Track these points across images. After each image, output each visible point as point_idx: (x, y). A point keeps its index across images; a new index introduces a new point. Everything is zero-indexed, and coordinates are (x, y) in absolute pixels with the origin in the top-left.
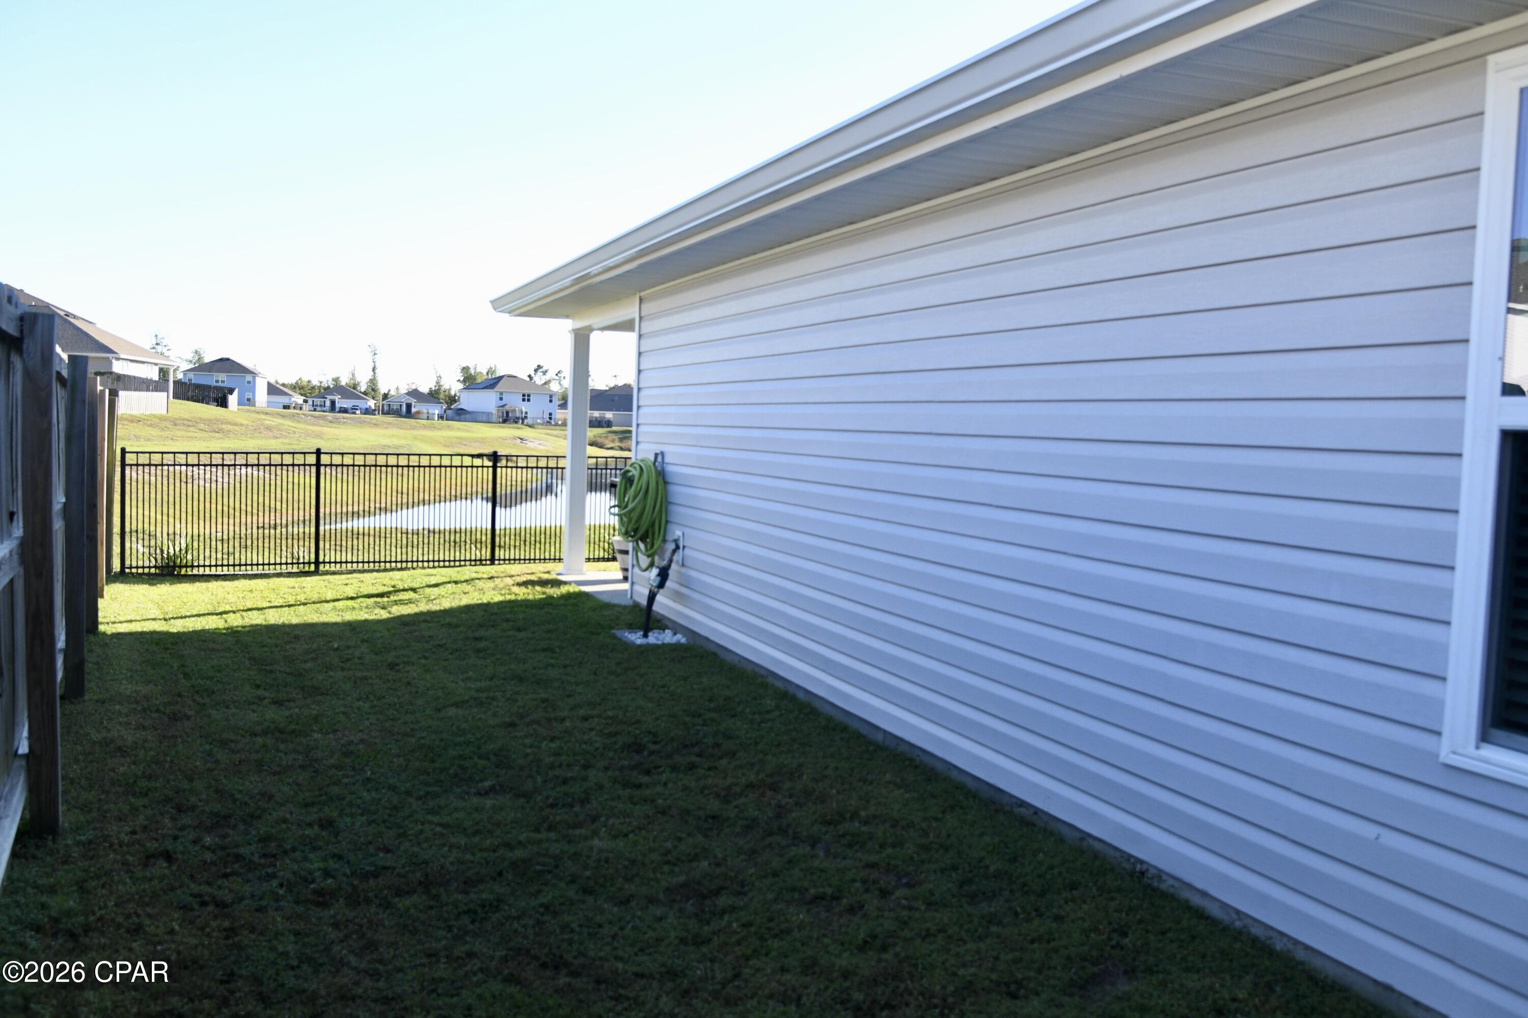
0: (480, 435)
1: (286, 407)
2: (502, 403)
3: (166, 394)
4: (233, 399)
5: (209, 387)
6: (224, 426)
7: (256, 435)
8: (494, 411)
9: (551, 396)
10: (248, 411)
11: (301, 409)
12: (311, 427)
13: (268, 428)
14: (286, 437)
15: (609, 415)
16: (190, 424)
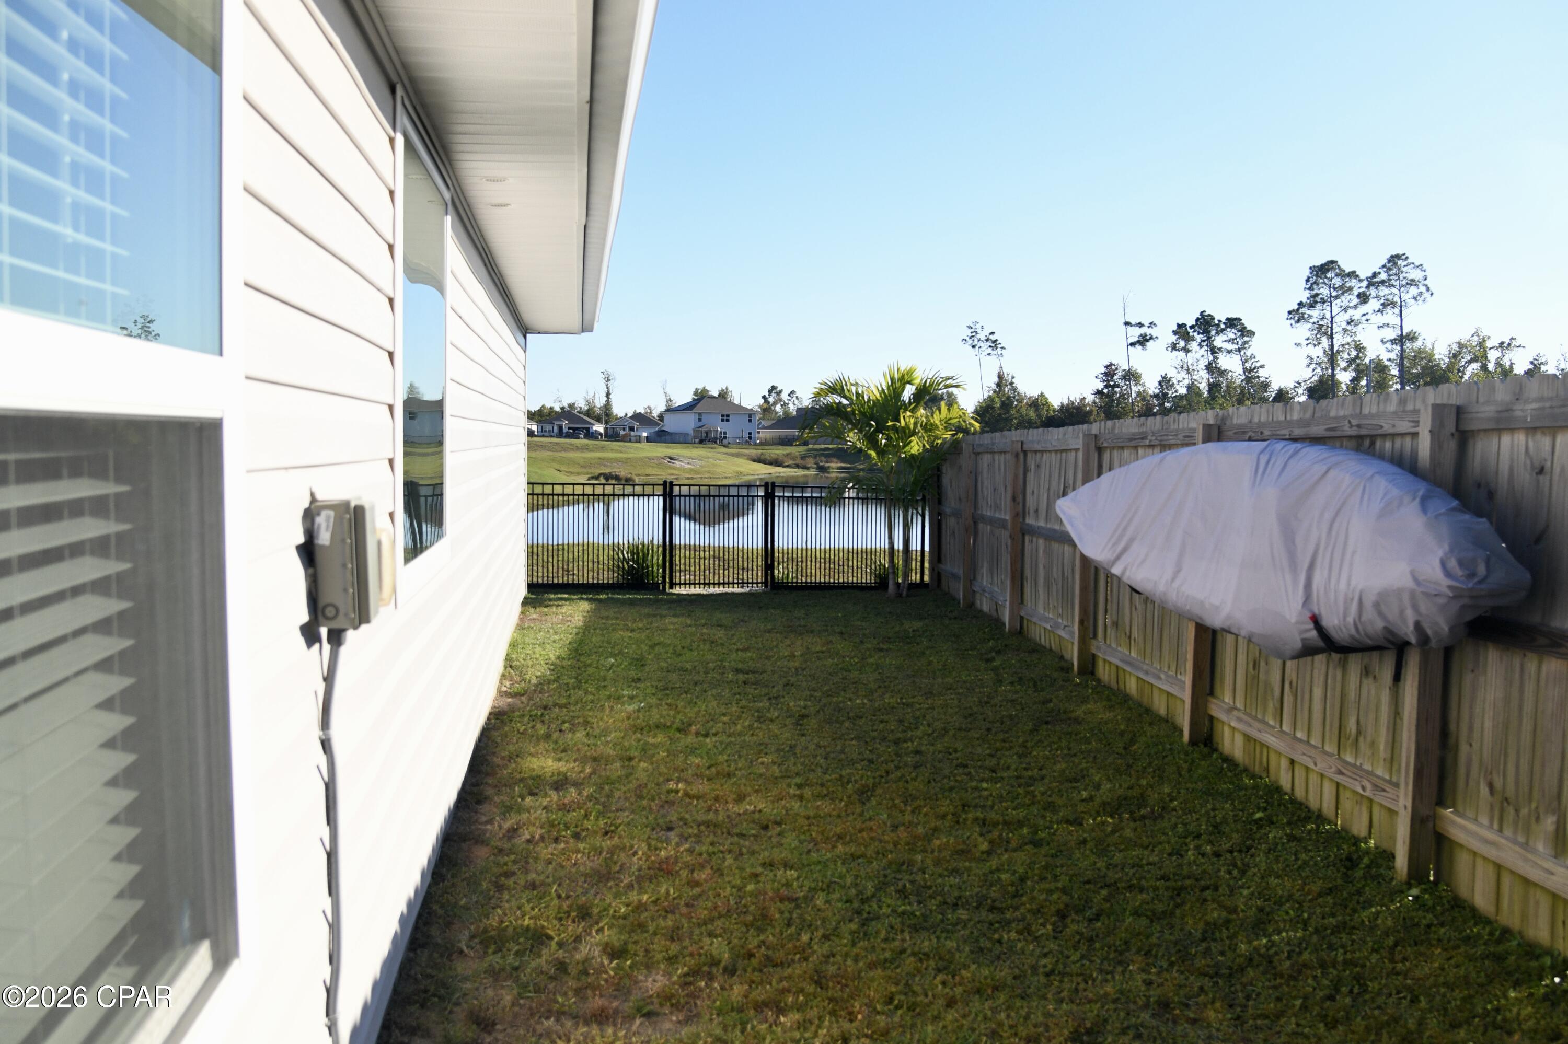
2: (700, 424)
8: (691, 432)
9: (750, 416)
11: (533, 435)
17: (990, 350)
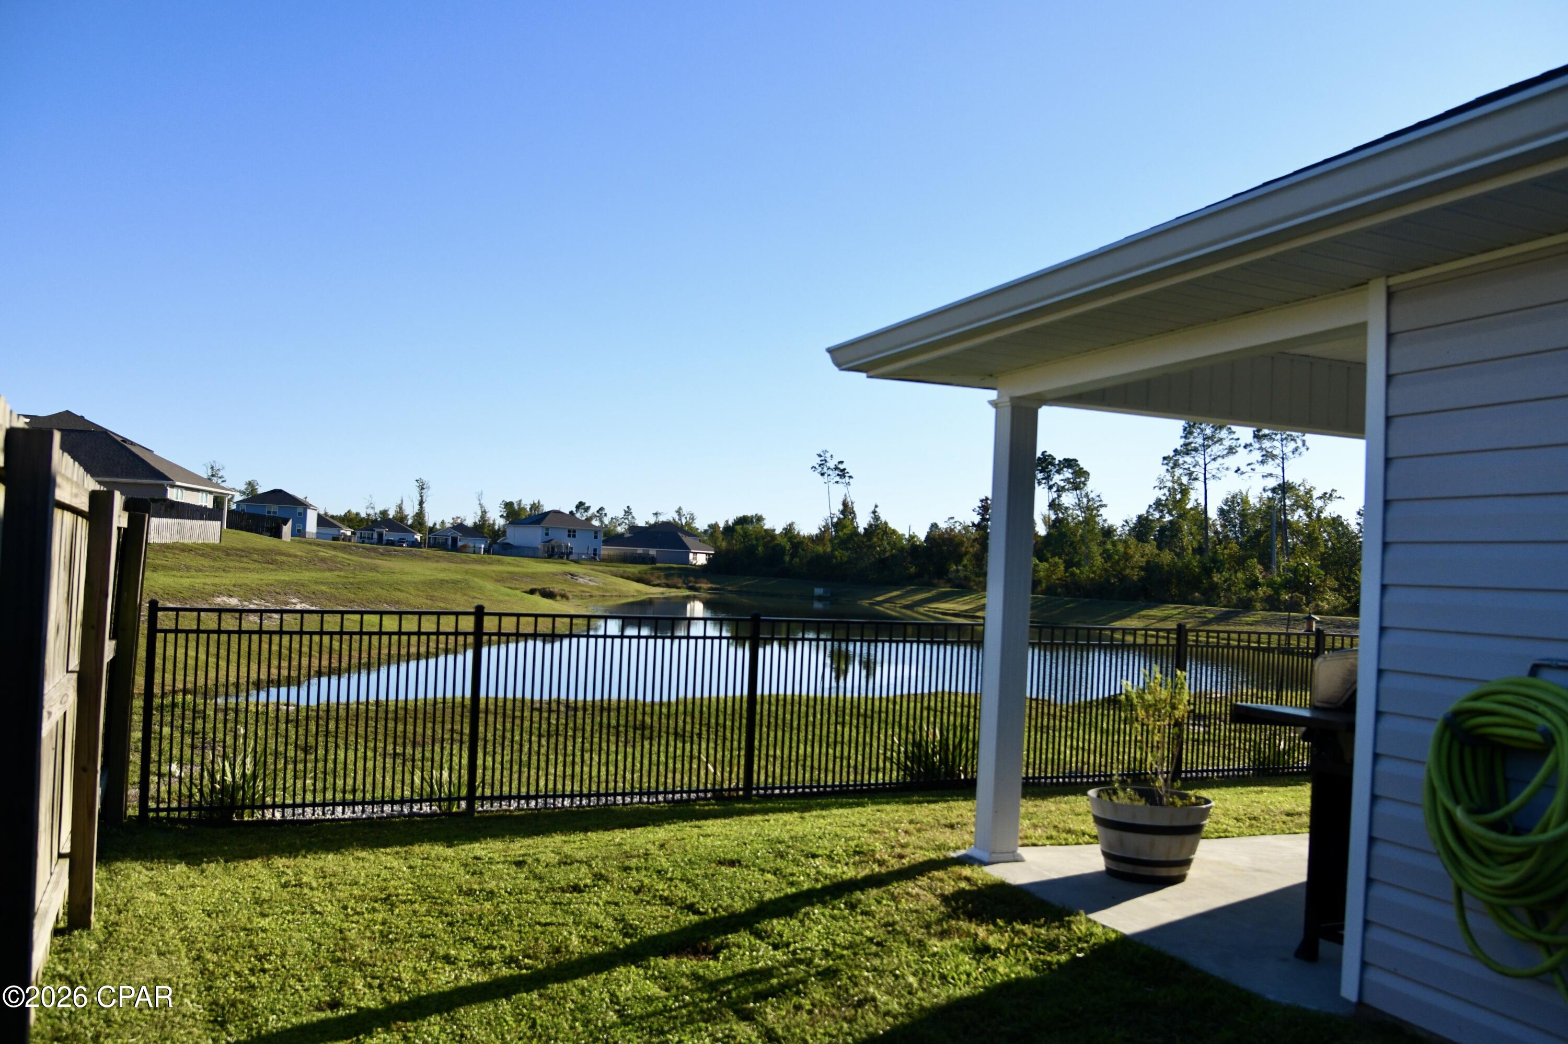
0: (530, 570)
1: (335, 539)
2: (547, 538)
3: (219, 523)
4: (287, 529)
5: (263, 517)
6: (278, 558)
7: (311, 567)
8: (540, 546)
9: (596, 533)
10: (300, 542)
11: (350, 541)
12: (363, 559)
13: (323, 560)
14: (341, 570)
15: (652, 552)
16: (243, 554)
17: (838, 479)
